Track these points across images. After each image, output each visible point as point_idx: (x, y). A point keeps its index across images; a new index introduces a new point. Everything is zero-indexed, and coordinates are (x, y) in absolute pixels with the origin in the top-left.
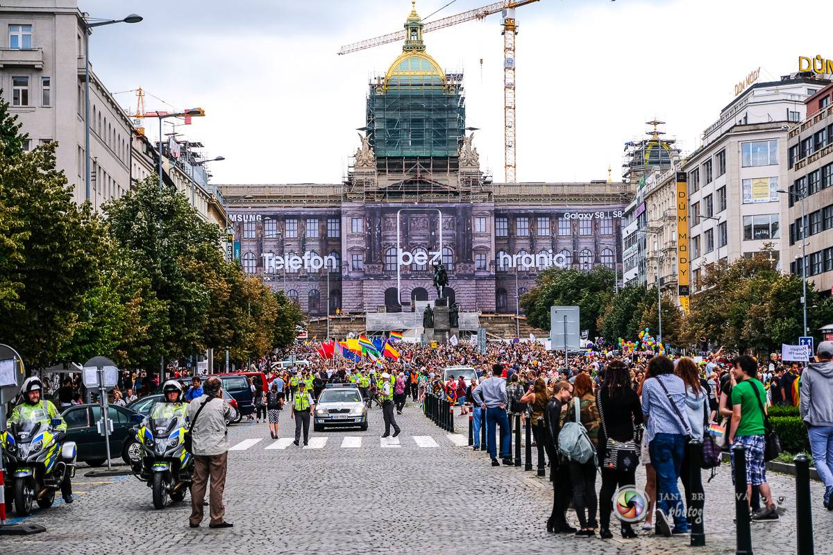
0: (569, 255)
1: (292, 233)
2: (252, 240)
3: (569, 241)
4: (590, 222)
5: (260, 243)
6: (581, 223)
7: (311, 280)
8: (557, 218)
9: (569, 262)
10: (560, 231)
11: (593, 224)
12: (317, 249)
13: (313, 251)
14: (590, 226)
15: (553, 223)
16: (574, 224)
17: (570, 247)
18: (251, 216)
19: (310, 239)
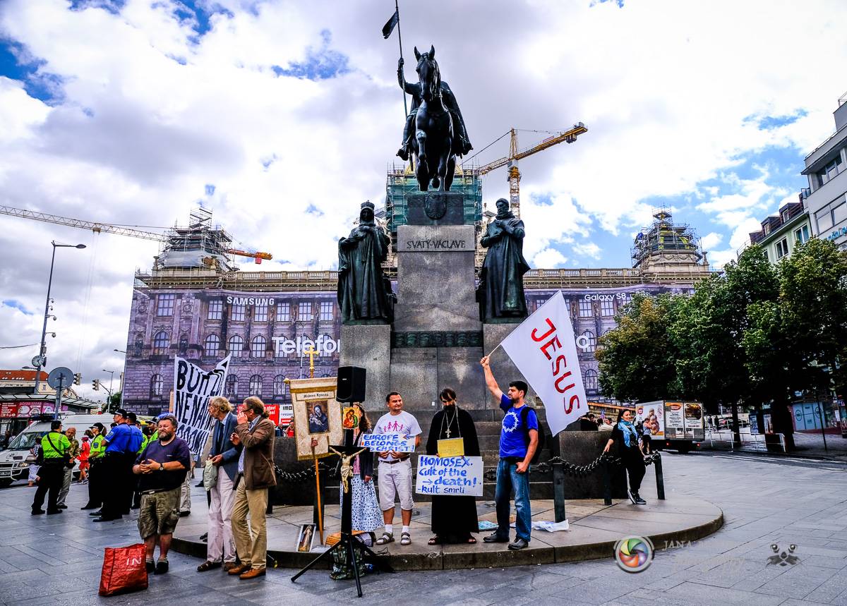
0: (592, 336)
1: (305, 316)
2: (263, 323)
3: (591, 322)
4: (611, 303)
5: (271, 327)
6: (602, 304)
7: (323, 364)
8: (577, 300)
9: (593, 344)
10: (582, 312)
11: (615, 305)
12: (330, 332)
13: (326, 334)
14: (611, 307)
15: (574, 305)
16: (596, 305)
17: (593, 328)
18: (263, 300)
19: (324, 322)
